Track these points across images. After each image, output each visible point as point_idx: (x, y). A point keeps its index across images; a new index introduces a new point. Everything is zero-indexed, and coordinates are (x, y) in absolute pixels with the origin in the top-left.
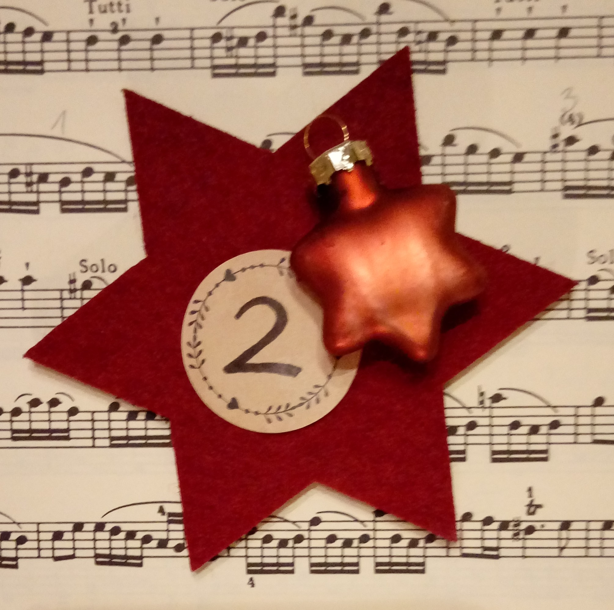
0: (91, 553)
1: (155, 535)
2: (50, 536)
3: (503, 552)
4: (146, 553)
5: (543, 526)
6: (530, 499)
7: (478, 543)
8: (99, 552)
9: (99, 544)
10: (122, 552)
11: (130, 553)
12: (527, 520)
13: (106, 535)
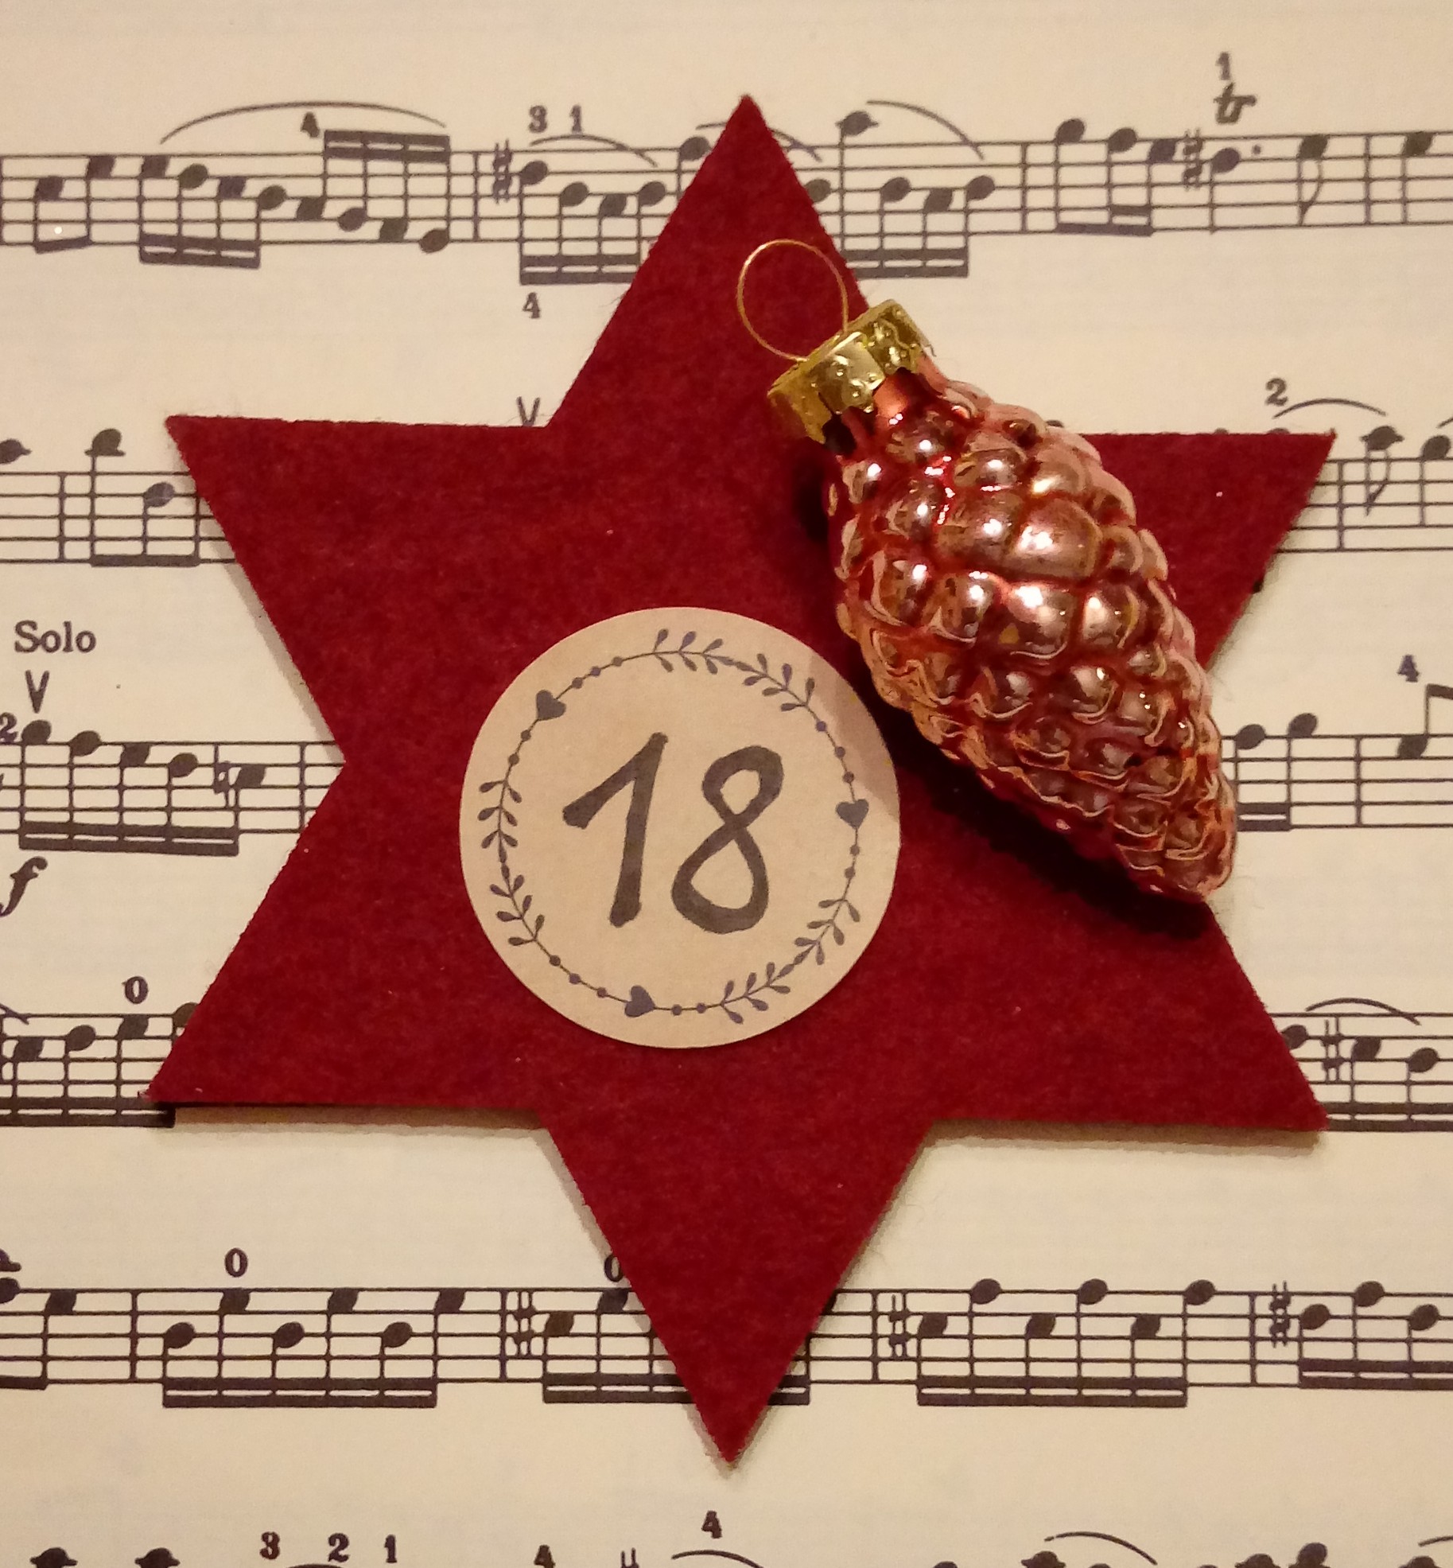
0: (131, 233)
1: (293, 188)
2: (28, 189)
3: (1159, 218)
4: (268, 232)
5: (1257, 150)
6: (1225, 84)
7: (1099, 197)
8: (149, 229)
9: (151, 210)
10: (208, 231)
11: (229, 232)
12: (1217, 136)
13: (170, 188)
